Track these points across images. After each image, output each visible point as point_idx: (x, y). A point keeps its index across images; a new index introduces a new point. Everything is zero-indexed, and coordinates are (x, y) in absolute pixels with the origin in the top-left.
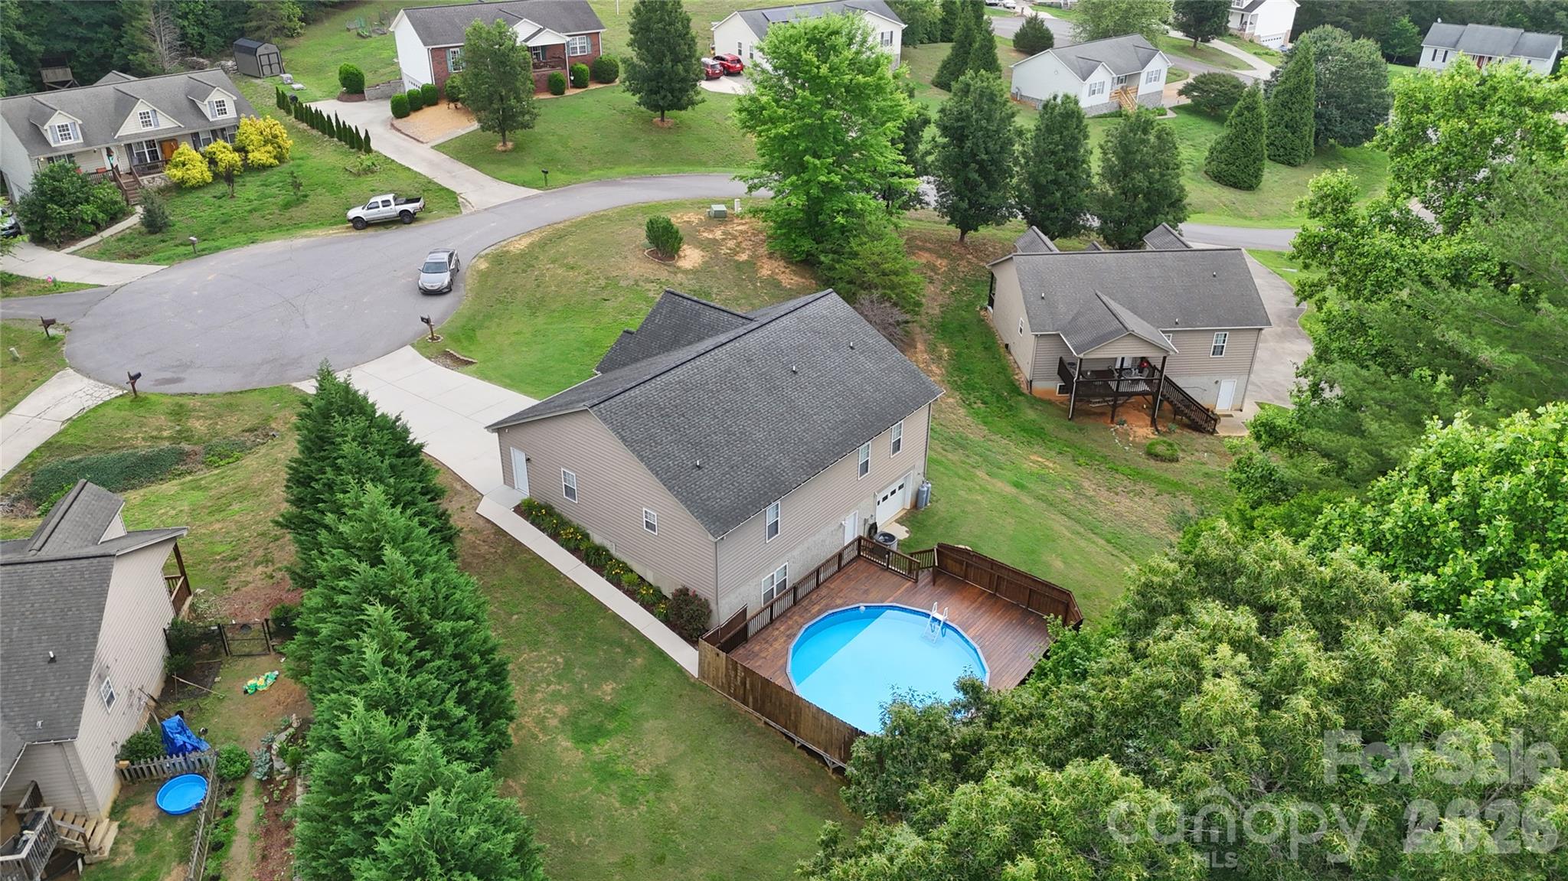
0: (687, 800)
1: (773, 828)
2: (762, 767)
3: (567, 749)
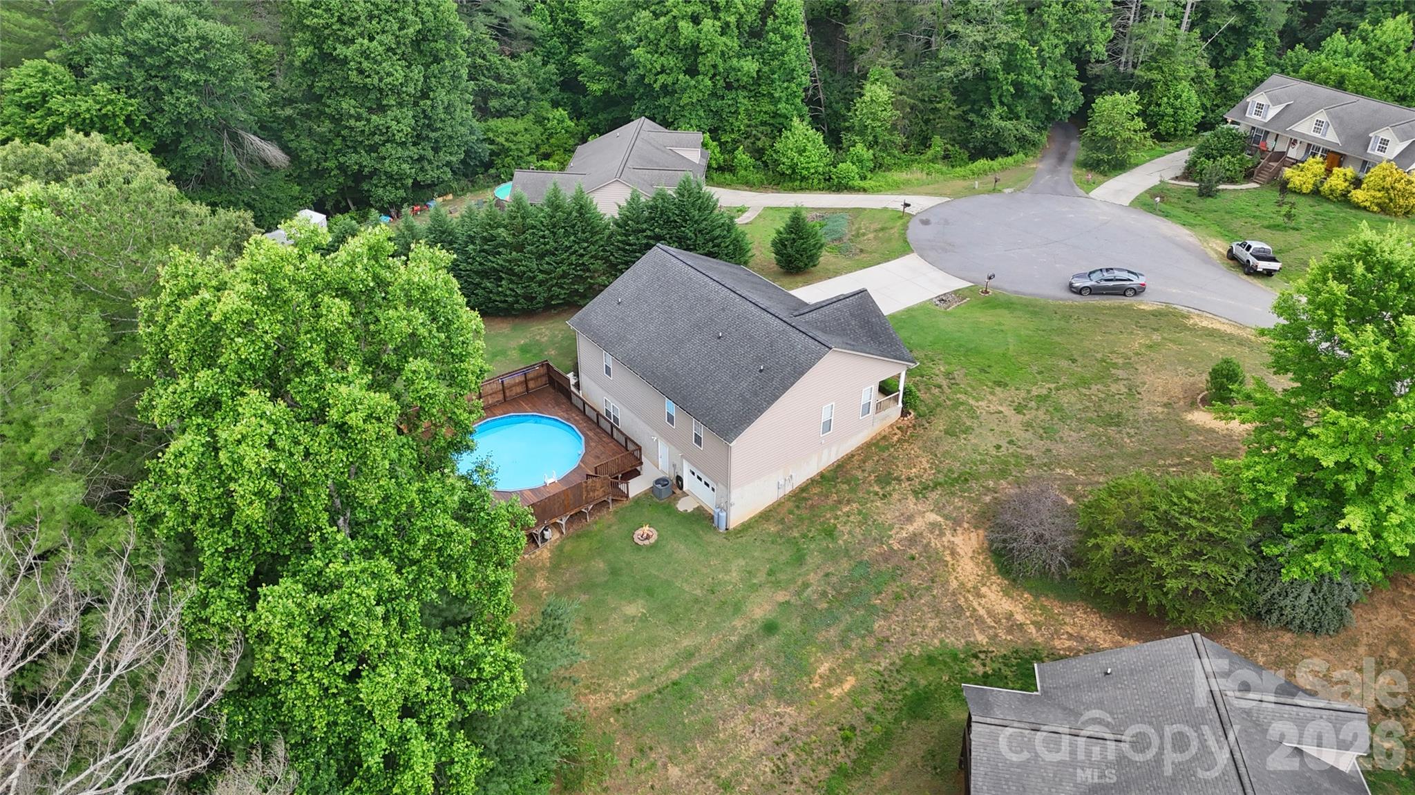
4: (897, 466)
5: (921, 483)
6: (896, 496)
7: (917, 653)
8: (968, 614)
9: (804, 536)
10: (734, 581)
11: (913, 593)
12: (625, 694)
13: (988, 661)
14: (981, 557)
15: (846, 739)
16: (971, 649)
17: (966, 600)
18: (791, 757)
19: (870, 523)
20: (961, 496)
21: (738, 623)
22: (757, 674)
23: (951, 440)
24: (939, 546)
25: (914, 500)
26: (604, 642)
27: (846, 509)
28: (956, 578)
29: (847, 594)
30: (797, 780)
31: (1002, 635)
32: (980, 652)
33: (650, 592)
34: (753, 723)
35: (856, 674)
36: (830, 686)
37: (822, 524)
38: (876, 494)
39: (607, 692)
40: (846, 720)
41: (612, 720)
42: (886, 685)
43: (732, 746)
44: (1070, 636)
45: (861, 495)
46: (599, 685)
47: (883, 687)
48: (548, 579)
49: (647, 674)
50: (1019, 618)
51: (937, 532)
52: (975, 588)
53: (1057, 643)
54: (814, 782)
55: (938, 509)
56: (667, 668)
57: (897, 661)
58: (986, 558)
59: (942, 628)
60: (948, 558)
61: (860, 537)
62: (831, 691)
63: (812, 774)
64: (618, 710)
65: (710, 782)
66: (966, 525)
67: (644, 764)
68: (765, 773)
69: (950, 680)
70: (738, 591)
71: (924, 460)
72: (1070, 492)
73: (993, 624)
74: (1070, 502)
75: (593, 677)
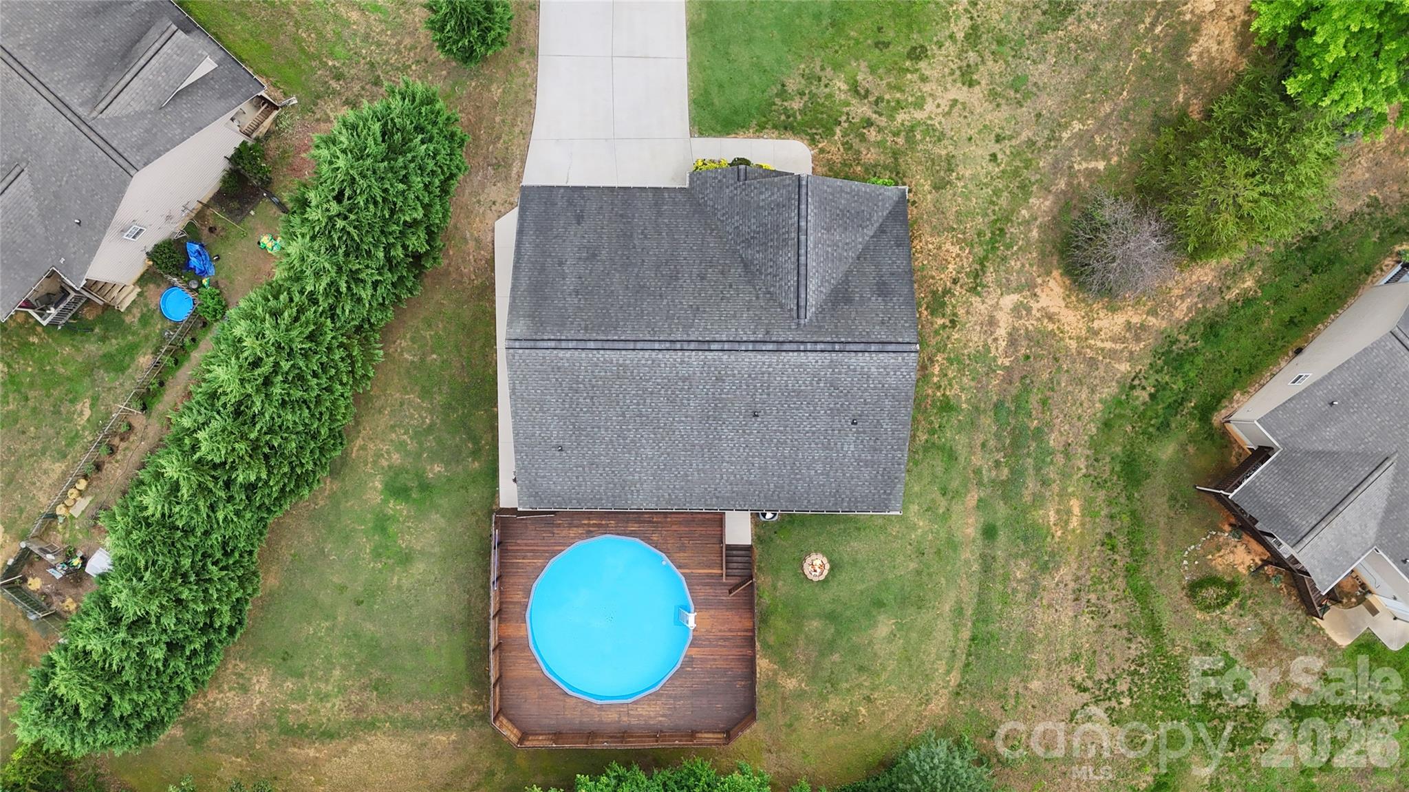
0: (406, 583)
1: (433, 641)
2: (469, 602)
3: (375, 489)
4: (933, 278)
5: (967, 275)
6: (961, 312)
7: (1094, 430)
8: (1101, 358)
9: (932, 432)
10: (927, 529)
11: (1051, 385)
12: (949, 681)
13: (1144, 383)
14: (1073, 298)
15: (1113, 548)
16: (1124, 385)
17: (1090, 347)
18: (1093, 597)
19: (967, 362)
20: (1013, 254)
21: (966, 554)
22: (1018, 574)
23: (948, 193)
24: (1035, 323)
25: (979, 299)
26: (894, 670)
27: (937, 370)
28: (1070, 338)
29: (1012, 444)
30: (1110, 606)
31: (1136, 348)
32: (1133, 380)
33: (880, 604)
34: (1050, 606)
35: (1073, 494)
36: (1067, 522)
37: (933, 405)
38: (944, 327)
39: (936, 693)
40: (1099, 534)
41: (961, 702)
42: (1099, 480)
43: (1054, 634)
44: (1182, 298)
45: (933, 342)
46: (927, 695)
47: (1098, 483)
48: (791, 675)
49: (947, 654)
50: (1136, 320)
51: (1024, 313)
52: (1089, 329)
53: (1178, 314)
54: (1121, 594)
55: (1006, 288)
56: (955, 636)
57: (1089, 452)
58: (1078, 295)
59: (1093, 391)
60: (1050, 327)
61: (973, 384)
62: (1071, 527)
63: (1114, 592)
64: (958, 694)
65: (1064, 667)
66: (1039, 281)
67: (1012, 701)
68: (1088, 625)
69: (1133, 427)
70: (938, 533)
71: (948, 246)
72: (1093, 152)
73: (1123, 346)
74: (1101, 165)
75: (915, 696)
